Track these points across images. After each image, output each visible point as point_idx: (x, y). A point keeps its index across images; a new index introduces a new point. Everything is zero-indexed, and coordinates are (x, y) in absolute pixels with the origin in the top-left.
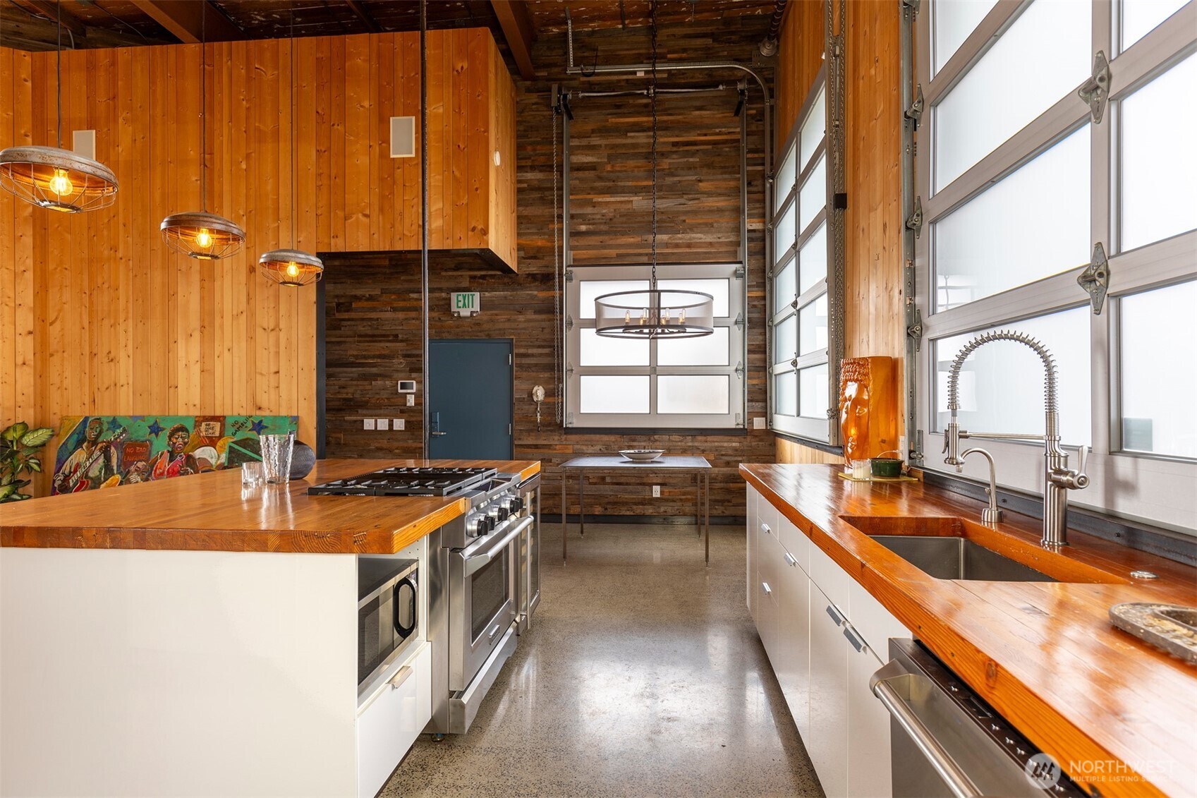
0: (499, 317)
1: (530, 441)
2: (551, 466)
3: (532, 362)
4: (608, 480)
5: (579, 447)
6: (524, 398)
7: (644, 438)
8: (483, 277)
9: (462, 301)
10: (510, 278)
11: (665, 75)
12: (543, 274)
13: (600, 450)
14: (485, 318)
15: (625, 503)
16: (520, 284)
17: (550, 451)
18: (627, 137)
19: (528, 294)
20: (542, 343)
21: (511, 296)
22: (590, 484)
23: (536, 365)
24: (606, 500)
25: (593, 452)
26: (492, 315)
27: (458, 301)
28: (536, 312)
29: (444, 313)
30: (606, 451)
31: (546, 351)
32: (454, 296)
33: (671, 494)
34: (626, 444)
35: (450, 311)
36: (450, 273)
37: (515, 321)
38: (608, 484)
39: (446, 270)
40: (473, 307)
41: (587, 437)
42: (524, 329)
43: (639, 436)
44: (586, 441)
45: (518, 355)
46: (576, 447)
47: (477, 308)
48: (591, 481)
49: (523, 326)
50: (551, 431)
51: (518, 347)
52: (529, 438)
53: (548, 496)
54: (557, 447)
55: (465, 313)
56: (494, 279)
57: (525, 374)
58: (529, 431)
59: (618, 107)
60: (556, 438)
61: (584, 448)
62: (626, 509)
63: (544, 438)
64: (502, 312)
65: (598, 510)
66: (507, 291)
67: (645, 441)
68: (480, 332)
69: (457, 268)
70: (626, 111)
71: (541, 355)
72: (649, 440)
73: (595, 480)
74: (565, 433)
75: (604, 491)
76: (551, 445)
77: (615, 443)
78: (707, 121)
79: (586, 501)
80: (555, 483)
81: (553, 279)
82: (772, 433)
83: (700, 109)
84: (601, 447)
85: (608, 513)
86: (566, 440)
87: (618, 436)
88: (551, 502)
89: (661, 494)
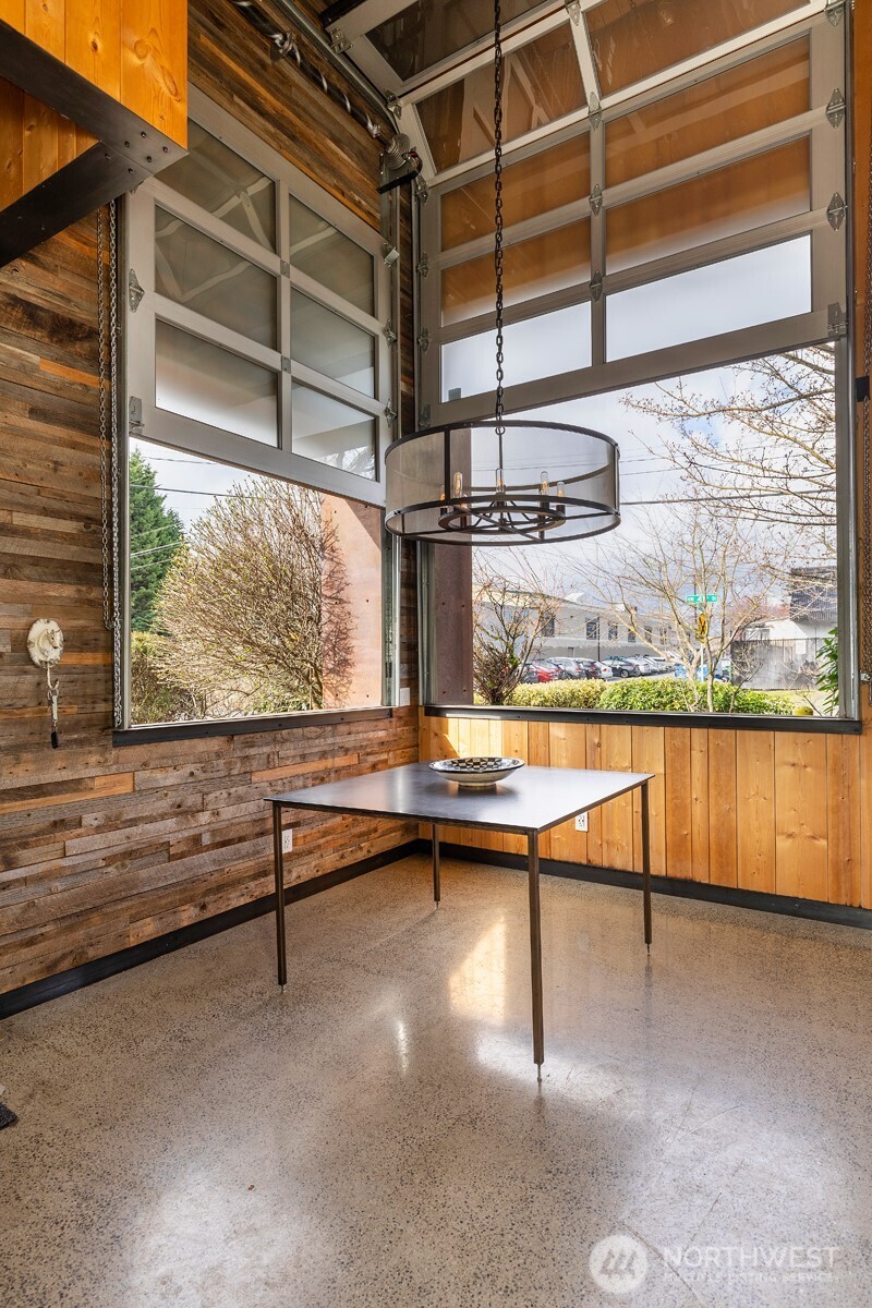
2: (79, 836)
3: (26, 553)
4: (206, 840)
5: (146, 774)
6: (2, 654)
7: (268, 736)
12: (56, 315)
13: (192, 774)
15: (234, 883)
17: (77, 798)
19: (17, 356)
20: (55, 505)
22: (171, 858)
23: (35, 562)
24: (203, 887)
25: (178, 781)
28: (36, 414)
30: (202, 777)
31: (67, 527)
33: (308, 839)
34: (239, 754)
38: (208, 849)
41: (164, 748)
43: (259, 735)
44: (164, 758)
46: (141, 775)
48: (173, 851)
50: (81, 742)
53: (74, 920)
54: (97, 782)
57: (4, 584)
58: (15, 750)
60: (94, 759)
61: (158, 775)
62: (238, 893)
63: (60, 765)
65: (188, 916)
67: (267, 744)
71: (50, 536)
72: (275, 740)
73: (183, 848)
74: (116, 745)
75: (201, 866)
76: (79, 781)
77: (218, 755)
78: (345, 172)
79: (163, 902)
80: (92, 881)
81: (81, 340)
82: (421, 711)
83: (337, 142)
84: (190, 768)
85: (207, 915)
86: (116, 762)
87: (223, 738)
88: (80, 934)
89: (294, 845)
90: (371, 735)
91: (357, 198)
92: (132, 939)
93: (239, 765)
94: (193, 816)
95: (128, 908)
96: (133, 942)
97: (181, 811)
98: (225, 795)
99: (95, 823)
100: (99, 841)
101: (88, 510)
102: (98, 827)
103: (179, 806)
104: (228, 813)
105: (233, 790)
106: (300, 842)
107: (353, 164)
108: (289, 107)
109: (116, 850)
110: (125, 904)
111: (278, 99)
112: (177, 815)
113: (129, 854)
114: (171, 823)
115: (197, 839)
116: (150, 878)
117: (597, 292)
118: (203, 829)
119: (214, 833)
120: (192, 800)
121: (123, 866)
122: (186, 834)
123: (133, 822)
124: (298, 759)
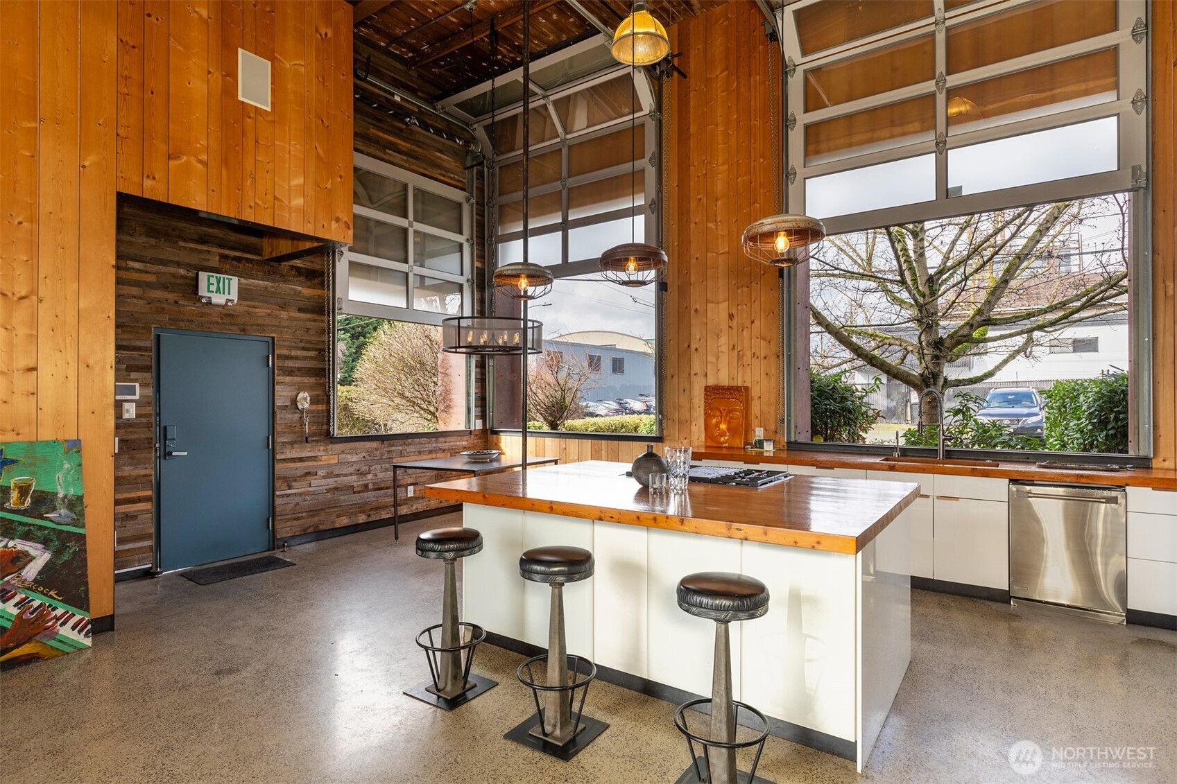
0: (257, 310)
1: (294, 453)
2: (316, 479)
3: (296, 365)
4: (371, 486)
5: (344, 456)
6: (287, 406)
7: (401, 442)
8: (239, 259)
9: (216, 284)
10: (272, 266)
11: (416, 110)
12: (308, 269)
13: (364, 457)
14: (242, 309)
15: (384, 507)
16: (282, 276)
17: (315, 463)
18: (385, 153)
19: (294, 289)
20: (307, 345)
21: (272, 287)
22: (354, 493)
23: (300, 369)
24: (369, 507)
25: (358, 459)
26: (249, 306)
27: (209, 284)
28: (300, 310)
29: (183, 296)
30: (369, 458)
31: (312, 354)
32: (203, 276)
33: (421, 492)
34: (386, 449)
35: (197, 294)
36: (192, 246)
37: (277, 317)
38: (371, 490)
39: (185, 240)
40: (229, 294)
41: (352, 445)
42: (288, 327)
43: (396, 441)
44: (351, 449)
45: (279, 357)
46: (341, 456)
47: (234, 296)
48: (355, 490)
49: (286, 325)
50: (316, 441)
51: (280, 347)
52: (293, 451)
53: (314, 512)
54: (323, 458)
55: (218, 299)
56: (252, 263)
57: (288, 379)
58: (292, 443)
59: (379, 121)
60: (322, 448)
61: (349, 456)
62: (386, 512)
63: (309, 450)
64: (261, 304)
65: (362, 519)
66: (267, 281)
67: (401, 445)
68: (233, 325)
69: (202, 240)
70: (384, 127)
71: (305, 358)
72: (405, 444)
73: (359, 489)
74: (331, 443)
75: (368, 498)
76: (316, 457)
77: (377, 449)
78: (445, 164)
79: (351, 511)
80: (321, 497)
81: (318, 277)
82: (489, 432)
83: (441, 152)
84: (364, 454)
85: (371, 519)
86: (331, 450)
87: (378, 442)
88: (316, 519)
89: (414, 493)
90: (458, 443)
91: (452, 176)
92: (337, 524)
93: (386, 454)
94: (364, 475)
95: (336, 511)
96: (337, 525)
97: (359, 473)
98: (379, 467)
99: (322, 475)
100: (323, 482)
101: (320, 346)
102: (323, 476)
103: (358, 471)
104: (381, 475)
105: (383, 465)
106: (418, 492)
107: (450, 159)
108: (414, 145)
109: (331, 486)
110: (334, 510)
111: (408, 143)
112: (357, 474)
113: (336, 489)
114: (354, 477)
115: (366, 486)
116: (345, 501)
117: (565, 226)
118: (369, 482)
119: (374, 483)
120: (364, 468)
121: (334, 493)
122: (361, 483)
123: (338, 476)
124: (417, 453)
